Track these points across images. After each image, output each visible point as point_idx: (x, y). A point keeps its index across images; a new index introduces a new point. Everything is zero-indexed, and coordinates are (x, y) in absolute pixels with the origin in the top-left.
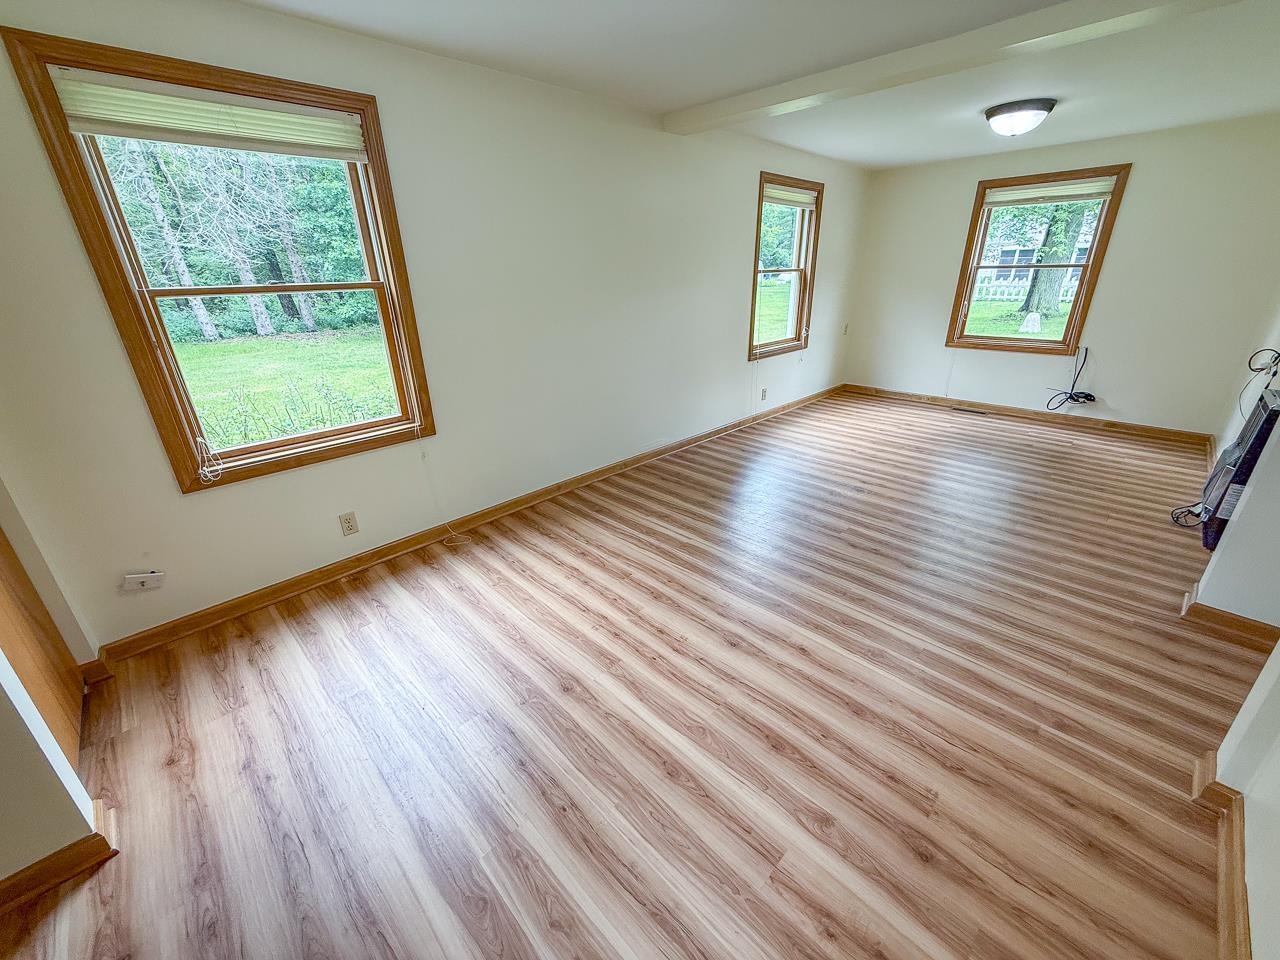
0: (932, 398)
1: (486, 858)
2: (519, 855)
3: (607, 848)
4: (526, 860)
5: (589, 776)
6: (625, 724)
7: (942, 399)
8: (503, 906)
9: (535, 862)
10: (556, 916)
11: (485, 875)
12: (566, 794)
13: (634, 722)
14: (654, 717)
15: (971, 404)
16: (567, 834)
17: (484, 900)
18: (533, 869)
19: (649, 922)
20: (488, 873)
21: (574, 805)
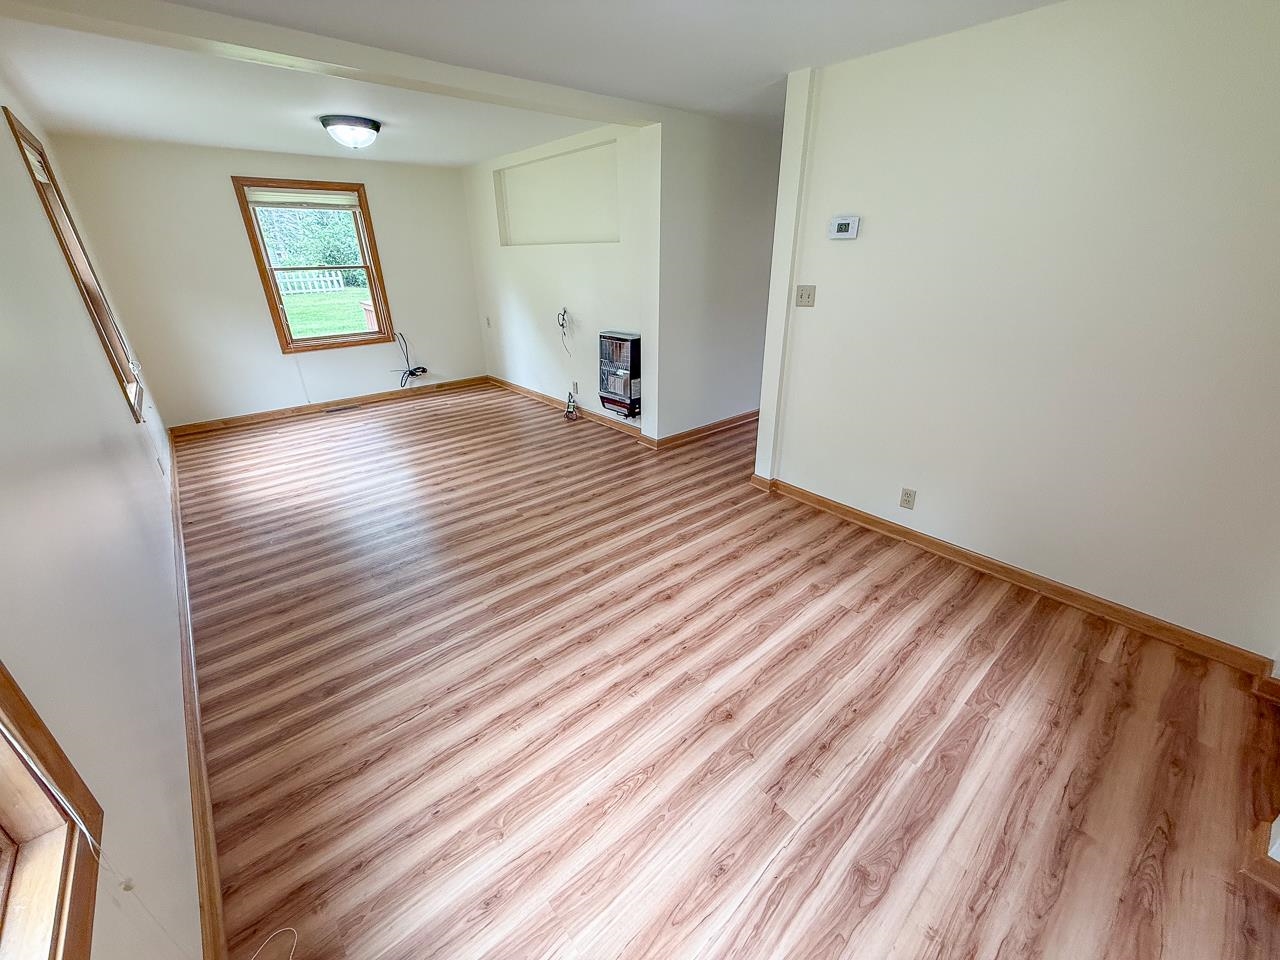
0: (296, 409)
1: (914, 762)
2: (900, 739)
3: (873, 683)
4: (903, 733)
5: (820, 695)
6: (765, 671)
7: (307, 406)
8: (939, 744)
9: (901, 727)
10: (928, 712)
11: (926, 760)
12: (842, 710)
13: (763, 664)
14: (755, 651)
15: (337, 403)
16: (874, 708)
17: (942, 758)
18: (907, 727)
19: (908, 663)
20: (925, 756)
21: (849, 704)
